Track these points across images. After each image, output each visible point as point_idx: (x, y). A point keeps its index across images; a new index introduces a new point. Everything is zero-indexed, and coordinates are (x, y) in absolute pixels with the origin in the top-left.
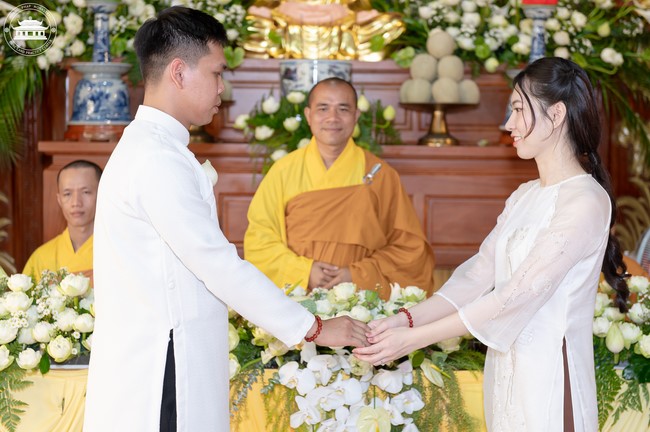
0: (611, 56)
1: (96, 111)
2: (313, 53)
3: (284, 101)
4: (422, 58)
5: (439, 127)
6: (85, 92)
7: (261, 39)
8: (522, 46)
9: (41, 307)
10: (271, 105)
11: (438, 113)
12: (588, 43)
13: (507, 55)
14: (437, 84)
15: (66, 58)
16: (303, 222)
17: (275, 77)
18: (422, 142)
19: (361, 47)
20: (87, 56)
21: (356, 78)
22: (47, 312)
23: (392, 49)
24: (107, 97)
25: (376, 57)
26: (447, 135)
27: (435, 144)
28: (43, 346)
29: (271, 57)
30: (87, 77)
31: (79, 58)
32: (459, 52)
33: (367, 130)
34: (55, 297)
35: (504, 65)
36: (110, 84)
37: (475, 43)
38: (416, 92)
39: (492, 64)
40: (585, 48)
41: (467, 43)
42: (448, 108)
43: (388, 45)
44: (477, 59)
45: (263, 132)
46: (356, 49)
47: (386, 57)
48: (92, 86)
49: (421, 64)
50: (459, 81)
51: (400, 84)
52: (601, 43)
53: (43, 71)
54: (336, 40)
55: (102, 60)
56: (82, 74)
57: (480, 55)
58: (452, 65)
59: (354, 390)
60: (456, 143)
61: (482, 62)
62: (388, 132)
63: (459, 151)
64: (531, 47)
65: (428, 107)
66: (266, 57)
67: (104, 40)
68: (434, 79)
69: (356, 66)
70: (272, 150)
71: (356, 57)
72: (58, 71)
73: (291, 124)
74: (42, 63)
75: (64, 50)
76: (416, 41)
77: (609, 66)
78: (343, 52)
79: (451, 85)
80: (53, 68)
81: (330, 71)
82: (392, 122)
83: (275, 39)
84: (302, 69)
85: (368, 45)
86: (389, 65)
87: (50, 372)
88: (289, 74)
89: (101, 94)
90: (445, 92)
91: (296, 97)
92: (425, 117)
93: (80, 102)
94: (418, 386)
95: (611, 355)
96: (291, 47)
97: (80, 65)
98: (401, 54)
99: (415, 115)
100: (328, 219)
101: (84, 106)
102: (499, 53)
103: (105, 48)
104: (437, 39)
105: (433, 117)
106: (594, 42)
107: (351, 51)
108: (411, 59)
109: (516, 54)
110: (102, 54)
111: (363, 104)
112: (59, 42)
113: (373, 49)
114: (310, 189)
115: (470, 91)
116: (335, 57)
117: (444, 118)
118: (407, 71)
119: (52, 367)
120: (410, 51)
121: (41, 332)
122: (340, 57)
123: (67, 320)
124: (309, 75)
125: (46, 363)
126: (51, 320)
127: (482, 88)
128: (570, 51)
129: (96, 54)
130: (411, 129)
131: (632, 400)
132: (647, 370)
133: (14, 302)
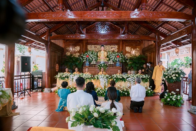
0: (124, 61)
7: (98, 60)
8: (117, 60)
10: (99, 64)
12: (122, 60)
20: (86, 61)
23: (108, 61)
24: (88, 64)
27: (111, 67)
32: (113, 61)
38: (109, 63)
42: (112, 65)
45: (99, 66)
49: (110, 62)
54: (104, 60)
58: (112, 62)
59: (104, 80)
65: (110, 65)
72: (84, 62)
73: (101, 66)
85: (106, 60)
88: (100, 62)
90: (111, 64)
91: (101, 64)
93: (86, 64)
94: (107, 80)
96: (101, 60)
102: (115, 61)
104: (111, 60)
111: (105, 64)
115: (113, 63)
121: (86, 77)
123: (87, 76)
124: (102, 62)
131: (120, 81)
132: (121, 79)
133: (84, 75)
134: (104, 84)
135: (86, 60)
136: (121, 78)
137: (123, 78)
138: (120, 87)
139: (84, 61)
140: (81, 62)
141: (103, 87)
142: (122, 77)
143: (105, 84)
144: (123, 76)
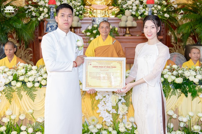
0: (166, 15)
1: (51, 30)
2: (99, 16)
3: (93, 26)
4: (124, 16)
5: (128, 32)
6: (49, 26)
7: (87, 13)
8: (146, 14)
9: (39, 73)
10: (90, 28)
11: (127, 29)
12: (161, 13)
13: (143, 16)
14: (127, 22)
15: (44, 18)
16: (99, 53)
17: (91, 21)
18: (124, 35)
19: (110, 14)
20: (49, 17)
21: (109, 21)
22: (41, 74)
23: (117, 14)
24: (53, 26)
25: (113, 17)
26: (130, 34)
27: (127, 36)
28: (40, 82)
29: (90, 17)
30: (49, 22)
31: (47, 18)
32: (132, 15)
33: (112, 33)
34: (43, 71)
35: (142, 18)
36: (54, 24)
37: (136, 13)
38: (122, 24)
39: (139, 18)
40: (161, 14)
41: (134, 13)
42: (130, 28)
43: (116, 14)
44: (136, 16)
45: (88, 34)
46: (109, 15)
47: (115, 17)
48: (50, 24)
49: (123, 18)
50: (132, 22)
51: (119, 23)
52: (164, 12)
53: (39, 21)
54: (104, 13)
55: (52, 18)
56: (48, 21)
57: (137, 16)
58: (131, 18)
60: (132, 35)
61: (137, 17)
62: (116, 33)
63: (132, 37)
64: (149, 14)
65: (125, 28)
66: (89, 17)
67: (52, 14)
68: (127, 21)
69: (109, 19)
70: (90, 38)
71: (109, 17)
72: (43, 21)
73: (95, 32)
74: (39, 19)
75: (44, 16)
76: (122, 13)
77: (166, 18)
78: (106, 16)
79: (130, 22)
80: (42, 20)
81: (103, 20)
82: (117, 31)
83: (90, 13)
84: (97, 20)
85: (111, 14)
86: (116, 18)
87: (42, 88)
88: (94, 21)
89: (52, 26)
90: (129, 24)
91: (95, 26)
92: (125, 30)
93: (47, 28)
95: (169, 83)
96: (94, 15)
97: (48, 20)
98: (119, 16)
99: (122, 29)
100: (105, 52)
101: (48, 28)
102: (141, 15)
103: (53, 16)
104: (127, 12)
105: (126, 30)
106: (163, 12)
107: (108, 15)
108: (121, 17)
109: (145, 15)
110: (52, 17)
112: (43, 14)
113: (113, 15)
114: (100, 46)
115: (135, 24)
116: (104, 17)
117: (129, 30)
118: (120, 20)
119: (42, 86)
120: (121, 15)
121: (39, 79)
122: (105, 17)
125: (41, 85)
126: (42, 76)
127: (137, 23)
128: (157, 15)
129: (51, 17)
130: (121, 33)
131: (174, 93)
132: (177, 86)
133: (33, 72)
134: (110, 109)
135: (48, 13)
136: (179, 81)
137: (187, 81)
138: (175, 116)
139: (41, 17)
140: (34, 19)
141: (108, 119)
142: (182, 76)
143: (116, 108)
144: (187, 74)
